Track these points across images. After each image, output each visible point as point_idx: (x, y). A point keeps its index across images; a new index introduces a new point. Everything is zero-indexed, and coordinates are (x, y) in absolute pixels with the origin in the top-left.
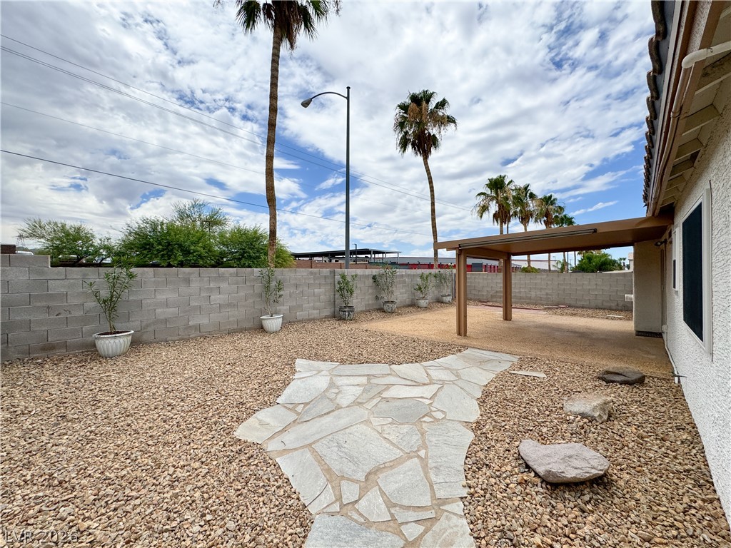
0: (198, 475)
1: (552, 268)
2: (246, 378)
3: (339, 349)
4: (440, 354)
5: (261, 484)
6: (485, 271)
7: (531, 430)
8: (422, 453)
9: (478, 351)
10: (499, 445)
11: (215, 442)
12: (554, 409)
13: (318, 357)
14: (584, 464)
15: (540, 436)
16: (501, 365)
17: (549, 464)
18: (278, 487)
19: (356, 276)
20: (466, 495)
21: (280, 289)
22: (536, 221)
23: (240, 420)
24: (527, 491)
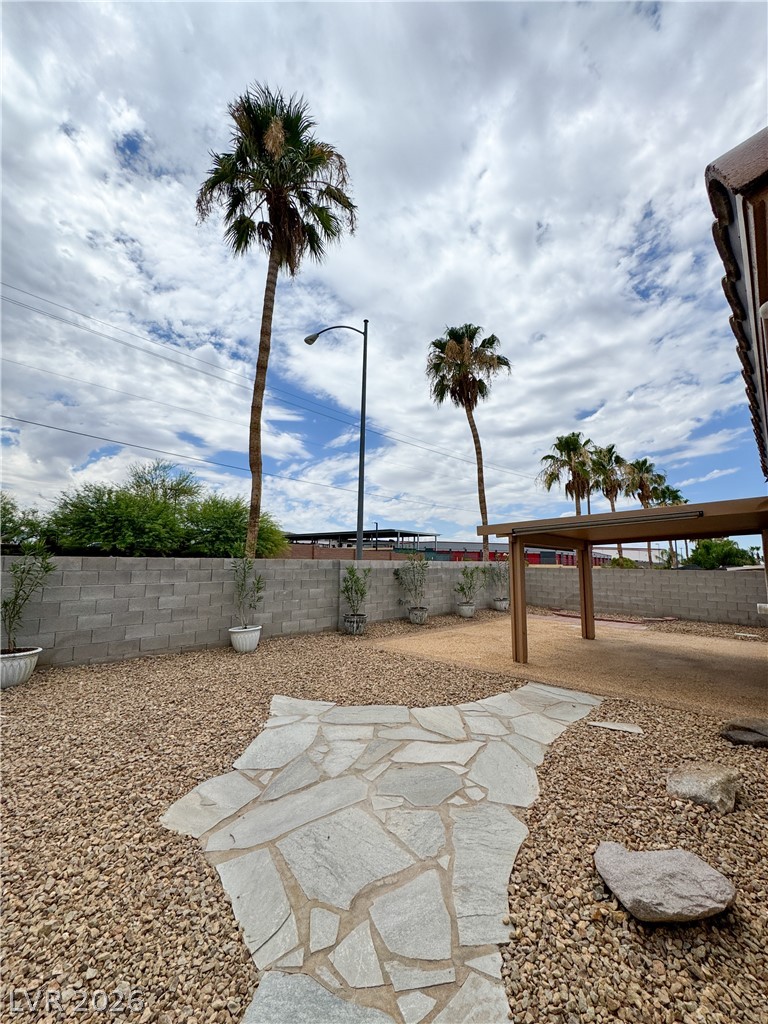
0: (90, 893)
1: (654, 560)
2: (195, 725)
3: (337, 680)
4: (485, 691)
5: (186, 912)
6: (560, 563)
7: (616, 824)
8: (444, 861)
9: (542, 686)
10: (564, 849)
11: (128, 834)
12: (652, 788)
13: (307, 694)
14: (693, 890)
15: (630, 835)
16: (576, 710)
17: (639, 888)
18: (213, 918)
19: (369, 570)
20: (507, 940)
21: (259, 589)
22: (627, 495)
23: (172, 797)
24: (605, 935)
